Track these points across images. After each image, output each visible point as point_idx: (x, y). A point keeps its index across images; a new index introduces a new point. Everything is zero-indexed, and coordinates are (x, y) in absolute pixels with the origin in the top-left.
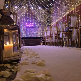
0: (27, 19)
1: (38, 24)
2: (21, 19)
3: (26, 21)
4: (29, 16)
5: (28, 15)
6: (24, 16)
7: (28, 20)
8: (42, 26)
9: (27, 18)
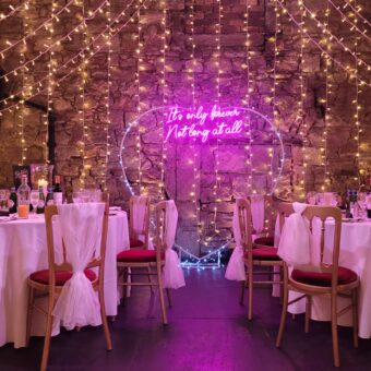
0: (180, 58)
1: (291, 106)
2: (131, 54)
3: (180, 72)
4: (204, 26)
5: (201, 16)
6: (160, 30)
7: (194, 64)
8: (338, 130)
9: (188, 47)
